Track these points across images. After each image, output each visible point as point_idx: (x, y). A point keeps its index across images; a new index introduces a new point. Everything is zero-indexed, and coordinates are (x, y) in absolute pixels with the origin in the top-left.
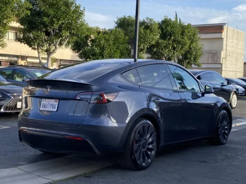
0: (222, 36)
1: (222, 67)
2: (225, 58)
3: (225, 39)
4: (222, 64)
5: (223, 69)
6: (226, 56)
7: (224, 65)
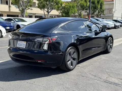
0: (113, 2)
1: (113, 16)
2: (115, 12)
3: (115, 4)
4: (113, 14)
5: (114, 16)
6: (115, 11)
7: (114, 14)
